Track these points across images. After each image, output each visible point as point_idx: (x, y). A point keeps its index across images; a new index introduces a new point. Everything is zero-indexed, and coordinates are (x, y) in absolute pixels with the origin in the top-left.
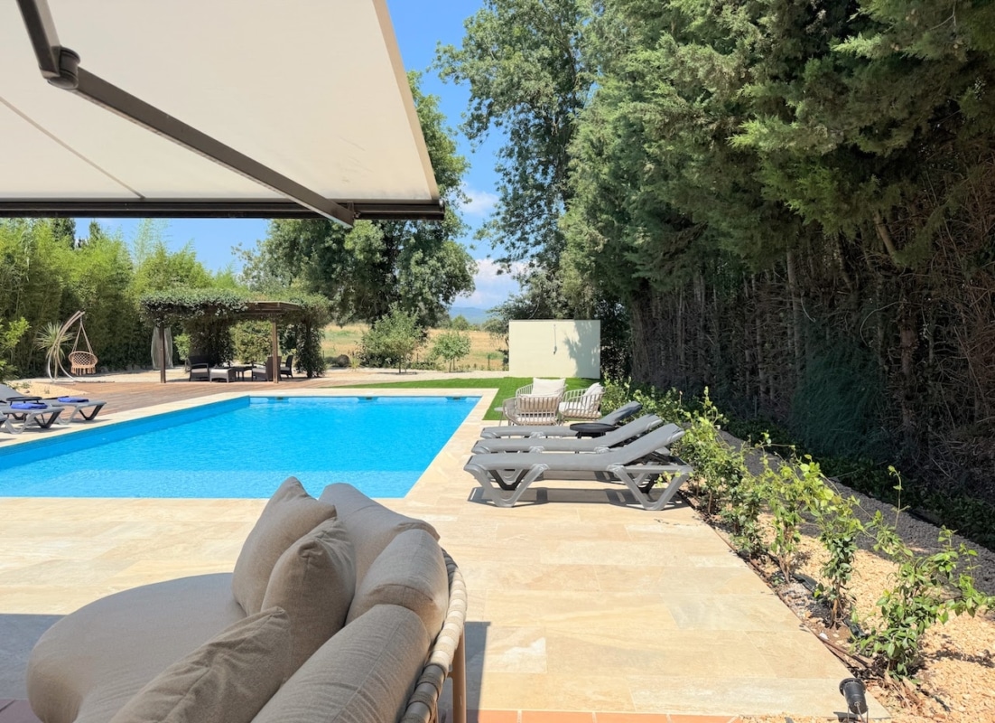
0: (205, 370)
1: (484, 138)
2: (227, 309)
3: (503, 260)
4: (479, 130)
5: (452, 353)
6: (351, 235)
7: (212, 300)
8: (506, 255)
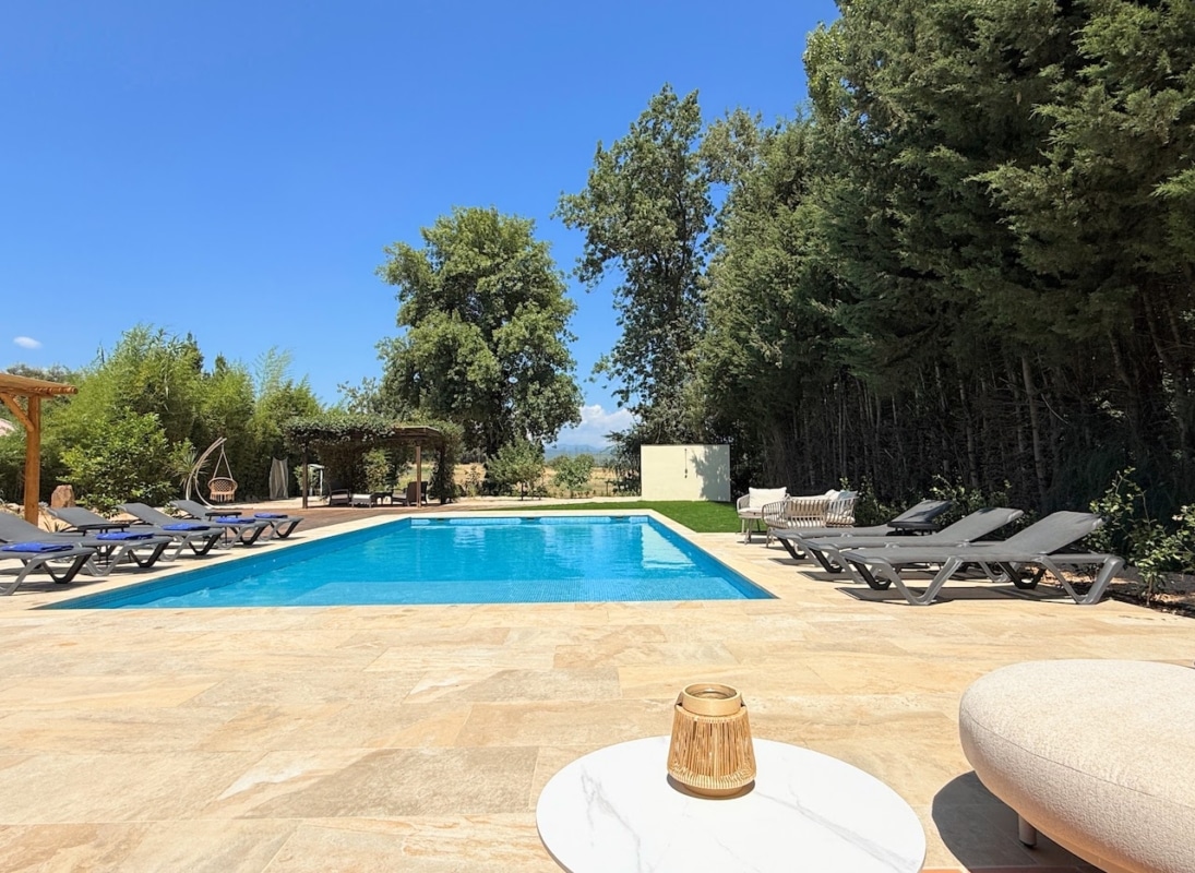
0: (345, 496)
1: (599, 280)
2: (374, 435)
3: (621, 392)
4: (594, 273)
5: (576, 479)
6: (472, 368)
7: (359, 425)
8: (623, 387)
